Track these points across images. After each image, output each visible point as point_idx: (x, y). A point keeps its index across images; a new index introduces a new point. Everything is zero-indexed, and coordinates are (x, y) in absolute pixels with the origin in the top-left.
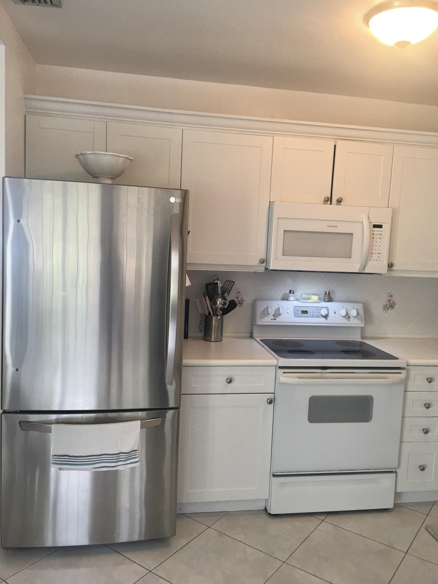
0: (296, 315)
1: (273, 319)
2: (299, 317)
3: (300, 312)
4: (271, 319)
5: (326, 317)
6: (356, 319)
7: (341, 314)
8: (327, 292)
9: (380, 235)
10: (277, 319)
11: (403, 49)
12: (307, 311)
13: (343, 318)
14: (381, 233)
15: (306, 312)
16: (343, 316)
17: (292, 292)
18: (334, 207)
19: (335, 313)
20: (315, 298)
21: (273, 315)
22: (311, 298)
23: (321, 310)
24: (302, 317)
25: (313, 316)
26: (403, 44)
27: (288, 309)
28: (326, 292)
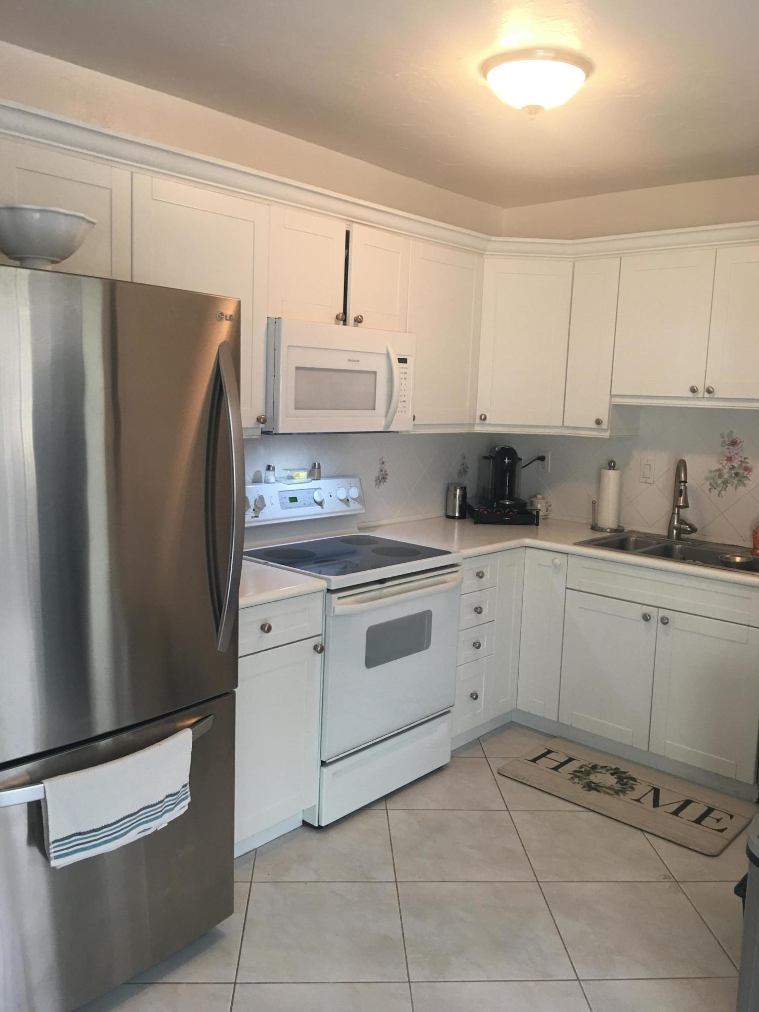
0: (283, 506)
1: (254, 516)
2: (287, 508)
3: (288, 501)
4: (252, 517)
5: (320, 504)
6: (357, 503)
7: (339, 496)
8: (317, 464)
9: (406, 373)
10: (259, 516)
11: (534, 116)
12: (296, 498)
13: (341, 502)
14: (406, 370)
15: (293, 500)
16: (341, 500)
17: (271, 468)
18: (350, 328)
19: (331, 496)
20: (303, 475)
21: (254, 510)
22: (298, 475)
23: (313, 493)
24: (291, 508)
25: (305, 505)
26: (534, 110)
27: (271, 497)
28: (315, 464)
